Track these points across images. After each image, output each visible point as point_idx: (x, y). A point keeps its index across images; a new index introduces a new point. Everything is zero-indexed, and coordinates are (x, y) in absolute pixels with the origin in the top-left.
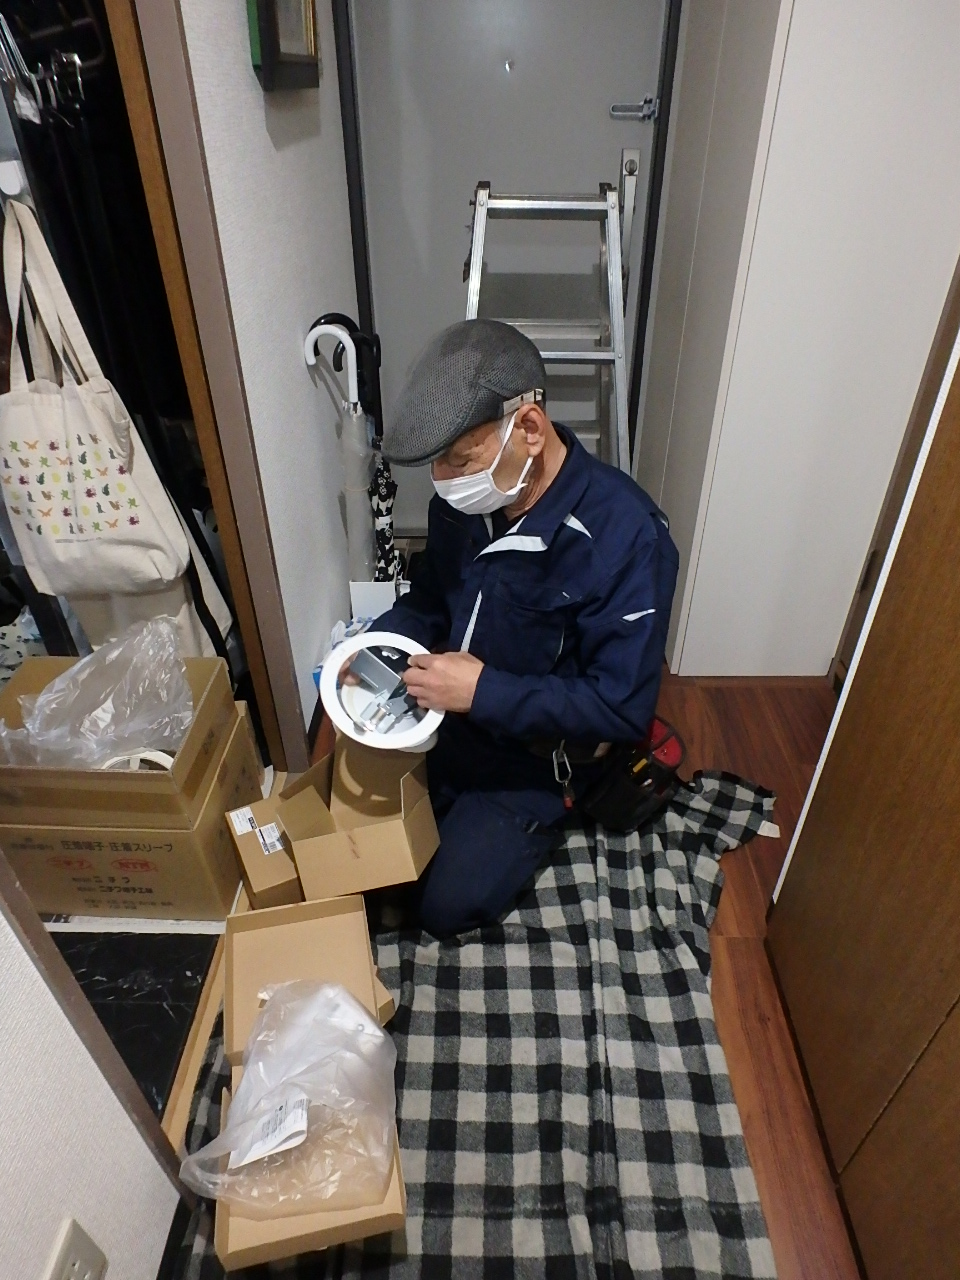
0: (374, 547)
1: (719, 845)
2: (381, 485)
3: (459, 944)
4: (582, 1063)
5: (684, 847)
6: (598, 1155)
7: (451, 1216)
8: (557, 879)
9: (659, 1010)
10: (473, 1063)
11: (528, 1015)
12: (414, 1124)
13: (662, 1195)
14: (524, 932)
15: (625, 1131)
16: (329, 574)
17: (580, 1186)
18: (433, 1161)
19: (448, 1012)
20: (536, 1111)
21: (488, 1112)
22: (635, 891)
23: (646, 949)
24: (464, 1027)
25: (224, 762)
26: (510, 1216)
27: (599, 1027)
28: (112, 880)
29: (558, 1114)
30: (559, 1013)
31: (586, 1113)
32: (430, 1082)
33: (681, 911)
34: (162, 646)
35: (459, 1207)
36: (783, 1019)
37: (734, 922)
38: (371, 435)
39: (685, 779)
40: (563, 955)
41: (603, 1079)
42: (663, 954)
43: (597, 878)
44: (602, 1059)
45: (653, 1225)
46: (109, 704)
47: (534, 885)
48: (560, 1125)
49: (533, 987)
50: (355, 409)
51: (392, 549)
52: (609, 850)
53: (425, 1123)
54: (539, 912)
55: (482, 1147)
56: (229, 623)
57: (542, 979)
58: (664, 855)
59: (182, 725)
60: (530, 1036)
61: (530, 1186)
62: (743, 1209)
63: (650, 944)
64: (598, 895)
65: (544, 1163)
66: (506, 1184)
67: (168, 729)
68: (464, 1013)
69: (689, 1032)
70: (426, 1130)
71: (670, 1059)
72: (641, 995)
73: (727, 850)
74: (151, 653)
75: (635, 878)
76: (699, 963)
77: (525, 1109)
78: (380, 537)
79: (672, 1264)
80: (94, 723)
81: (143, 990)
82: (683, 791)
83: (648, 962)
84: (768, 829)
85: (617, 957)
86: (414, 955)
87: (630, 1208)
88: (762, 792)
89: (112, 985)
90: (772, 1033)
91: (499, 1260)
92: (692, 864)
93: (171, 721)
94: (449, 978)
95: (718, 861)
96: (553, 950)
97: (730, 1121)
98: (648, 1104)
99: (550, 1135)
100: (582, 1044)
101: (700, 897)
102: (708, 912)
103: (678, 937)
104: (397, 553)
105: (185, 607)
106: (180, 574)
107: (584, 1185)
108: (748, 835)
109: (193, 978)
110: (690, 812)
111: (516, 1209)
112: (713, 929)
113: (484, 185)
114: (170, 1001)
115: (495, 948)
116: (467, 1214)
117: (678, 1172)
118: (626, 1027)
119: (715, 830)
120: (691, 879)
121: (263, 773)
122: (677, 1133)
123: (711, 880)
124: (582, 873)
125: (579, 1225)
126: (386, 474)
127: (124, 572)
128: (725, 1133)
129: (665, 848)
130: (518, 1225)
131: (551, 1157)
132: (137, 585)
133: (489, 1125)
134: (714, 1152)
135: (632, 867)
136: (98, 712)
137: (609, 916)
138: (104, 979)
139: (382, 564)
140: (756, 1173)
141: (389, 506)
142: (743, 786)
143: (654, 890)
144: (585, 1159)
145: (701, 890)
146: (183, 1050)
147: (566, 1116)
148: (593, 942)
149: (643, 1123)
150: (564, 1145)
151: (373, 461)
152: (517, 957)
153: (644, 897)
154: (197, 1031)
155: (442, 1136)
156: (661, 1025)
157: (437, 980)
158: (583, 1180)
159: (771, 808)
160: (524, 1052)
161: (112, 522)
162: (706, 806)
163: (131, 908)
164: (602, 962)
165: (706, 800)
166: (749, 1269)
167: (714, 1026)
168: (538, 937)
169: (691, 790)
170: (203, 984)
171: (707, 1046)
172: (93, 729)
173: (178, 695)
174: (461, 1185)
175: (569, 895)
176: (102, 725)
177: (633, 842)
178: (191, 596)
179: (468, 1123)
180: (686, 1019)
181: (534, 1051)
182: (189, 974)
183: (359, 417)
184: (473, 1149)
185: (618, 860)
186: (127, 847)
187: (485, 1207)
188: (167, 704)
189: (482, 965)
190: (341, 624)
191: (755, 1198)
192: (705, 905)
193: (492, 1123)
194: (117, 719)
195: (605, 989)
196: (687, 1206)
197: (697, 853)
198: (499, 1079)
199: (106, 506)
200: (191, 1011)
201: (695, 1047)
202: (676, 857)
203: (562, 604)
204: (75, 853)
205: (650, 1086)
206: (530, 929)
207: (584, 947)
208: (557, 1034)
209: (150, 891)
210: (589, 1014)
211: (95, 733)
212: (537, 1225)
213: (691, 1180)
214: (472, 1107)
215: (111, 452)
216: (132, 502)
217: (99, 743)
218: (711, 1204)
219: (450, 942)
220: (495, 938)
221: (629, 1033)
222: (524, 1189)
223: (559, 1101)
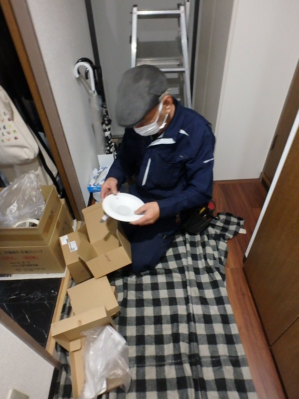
0: (105, 142)
1: (226, 237)
2: (106, 120)
3: (142, 276)
4: (185, 313)
5: (215, 239)
6: (192, 343)
7: (145, 366)
8: (174, 252)
9: (209, 294)
10: (149, 315)
11: (166, 298)
12: (131, 337)
13: (213, 355)
14: (163, 271)
15: (200, 335)
16: (90, 152)
17: (187, 354)
18: (138, 349)
19: (140, 299)
20: (171, 330)
21: (155, 332)
22: (200, 254)
23: (204, 274)
24: (145, 304)
25: (58, 221)
26: (164, 365)
27: (190, 301)
28: (24, 262)
29: (178, 330)
30: (177, 297)
31: (187, 329)
32: (135, 323)
33: (215, 260)
34: (32, 182)
35: (147, 364)
36: (250, 294)
37: (232, 262)
38: (101, 102)
39: (214, 216)
40: (177, 278)
41: (192, 318)
42: (210, 275)
43: (187, 251)
44: (191, 312)
45: (211, 365)
46: (15, 204)
47: (166, 254)
48: (179, 334)
49: (168, 289)
50: (94, 93)
51: (111, 143)
52: (190, 241)
53: (134, 336)
54: (168, 264)
55: (154, 343)
56: (57, 172)
57: (170, 286)
58: (208, 242)
59: (41, 210)
60: (167, 305)
61: (170, 355)
62: (240, 358)
63: (205, 272)
64: (187, 257)
65: (174, 347)
66: (162, 355)
67: (37, 212)
68: (145, 299)
69: (220, 301)
70: (135, 339)
71: (214, 310)
72: (203, 289)
73: (229, 239)
74: (28, 185)
75: (199, 250)
76: (222, 277)
77: (167, 330)
78: (107, 139)
79: (218, 377)
80: (11, 211)
81: (38, 298)
82: (214, 220)
83: (205, 278)
84: (242, 231)
85: (195, 277)
86: (127, 281)
87: (203, 360)
88: (240, 219)
89: (27, 297)
90: (247, 299)
91: (162, 379)
92: (218, 244)
93: (38, 209)
94: (139, 288)
95: (226, 243)
96: (173, 276)
97: (234, 329)
98: (208, 325)
99: (176, 338)
100: (185, 307)
101: (221, 255)
102: (224, 260)
103: (215, 269)
104: (113, 144)
105: (39, 168)
106: (36, 156)
107: (188, 353)
108: (236, 233)
109: (54, 293)
110: (216, 227)
111: (166, 363)
112: (226, 266)
113: (135, 6)
114: (47, 301)
115: (154, 277)
116: (150, 365)
117: (218, 347)
118: (199, 300)
119: (225, 232)
120: (218, 250)
121: (73, 222)
122: (217, 334)
123: (224, 249)
124: (182, 249)
125: (187, 367)
126: (107, 116)
127: (15, 157)
128: (233, 333)
129: (209, 239)
130: (167, 368)
131: (176, 344)
132: (21, 161)
133: (156, 336)
134: (230, 340)
135: (198, 246)
136: (12, 207)
137: (191, 263)
138: (25, 295)
139: (108, 148)
140: (243, 345)
141: (109, 128)
142: (233, 217)
143: (206, 254)
144: (188, 345)
145: (222, 253)
146: (53, 317)
147: (181, 331)
148: (186, 272)
149: (206, 332)
150: (180, 341)
151: (102, 112)
152: (162, 279)
153: (202, 257)
154: (57, 311)
155: (140, 340)
156: (210, 299)
157: (136, 288)
158: (187, 352)
159: (243, 224)
160: (166, 310)
161: (8, 139)
162: (221, 225)
163: (31, 271)
164: (190, 279)
165: (222, 222)
166: (242, 377)
167: (227, 297)
168: (168, 272)
169: (216, 219)
170: (58, 295)
171: (226, 305)
172: (11, 213)
173: (39, 200)
174: (148, 356)
175: (178, 257)
176: (14, 211)
177: (198, 238)
178: (42, 164)
179: (148, 336)
180: (218, 296)
181: (169, 310)
182: (53, 291)
183: (96, 96)
184: (151, 344)
185: (193, 244)
186: (27, 252)
187: (156, 363)
188: (36, 202)
189: (150, 282)
190: (96, 170)
191: (244, 354)
192: (223, 258)
193: (157, 335)
194: (19, 208)
195: (192, 288)
196: (222, 358)
197: (219, 240)
198: (158, 320)
199: (5, 134)
200: (54, 304)
201: (222, 306)
202: (213, 242)
203: (180, 160)
204: (9, 255)
205: (208, 319)
206: (165, 269)
207: (183, 274)
208: (176, 304)
209: (37, 265)
210: (186, 297)
211: (11, 214)
212: (173, 367)
213: (223, 349)
214: (150, 330)
215: (4, 113)
216: (15, 131)
217: (13, 217)
218: (230, 356)
219: (139, 276)
220: (154, 273)
221: (200, 302)
222: (168, 356)
223: (178, 326)
